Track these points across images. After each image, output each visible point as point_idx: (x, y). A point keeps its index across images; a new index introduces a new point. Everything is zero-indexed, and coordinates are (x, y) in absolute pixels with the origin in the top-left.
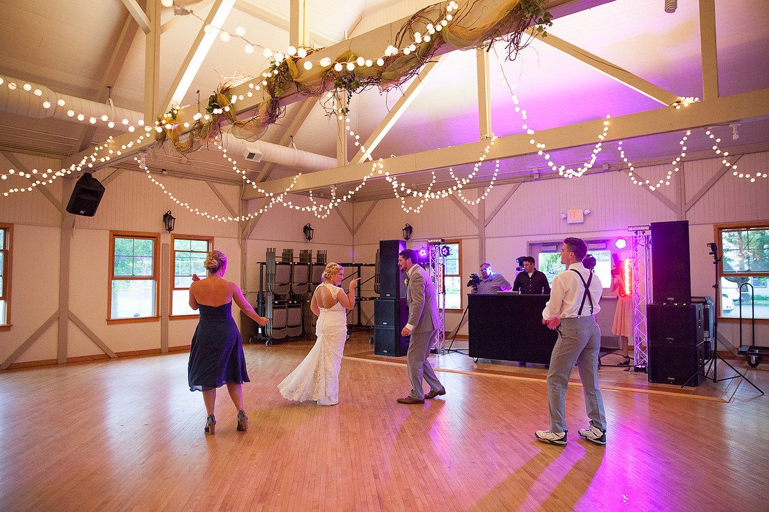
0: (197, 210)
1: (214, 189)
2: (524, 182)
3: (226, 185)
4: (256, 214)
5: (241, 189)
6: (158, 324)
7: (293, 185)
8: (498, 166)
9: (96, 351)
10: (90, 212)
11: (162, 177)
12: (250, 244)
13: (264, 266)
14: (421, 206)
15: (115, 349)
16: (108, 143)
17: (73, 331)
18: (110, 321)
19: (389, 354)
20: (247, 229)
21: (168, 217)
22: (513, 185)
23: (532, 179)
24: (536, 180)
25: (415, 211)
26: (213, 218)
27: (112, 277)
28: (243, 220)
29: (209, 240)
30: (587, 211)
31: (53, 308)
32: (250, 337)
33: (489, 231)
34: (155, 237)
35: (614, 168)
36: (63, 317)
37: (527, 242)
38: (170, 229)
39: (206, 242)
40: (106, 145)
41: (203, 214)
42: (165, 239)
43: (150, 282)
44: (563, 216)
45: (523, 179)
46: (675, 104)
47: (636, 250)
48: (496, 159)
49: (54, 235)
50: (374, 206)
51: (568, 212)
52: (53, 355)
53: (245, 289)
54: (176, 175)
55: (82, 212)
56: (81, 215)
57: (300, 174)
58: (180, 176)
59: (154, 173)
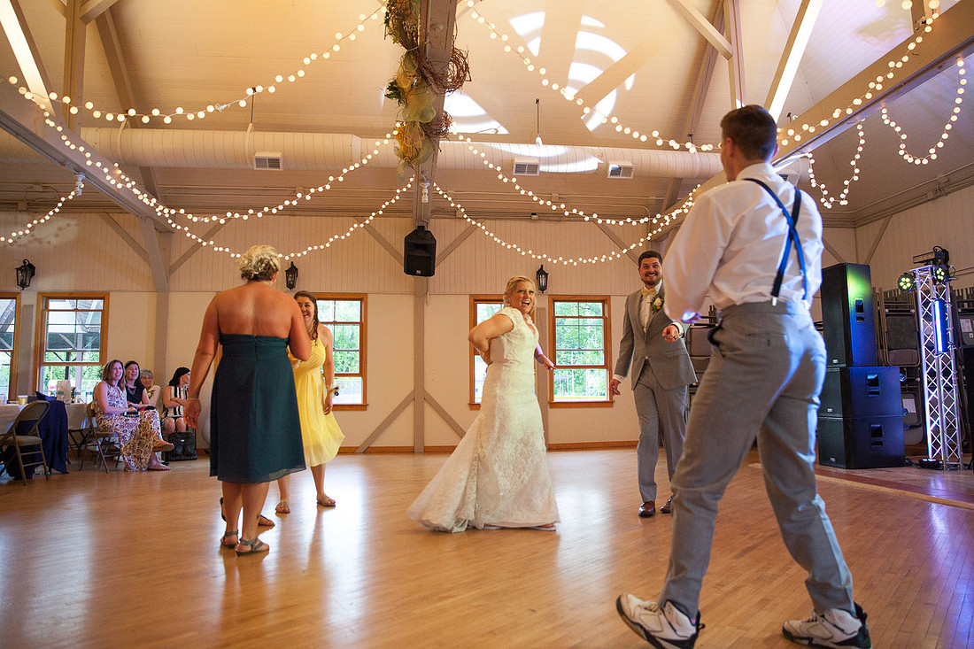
0: (531, 252)
1: (606, 232)
7: (687, 203)
10: (428, 271)
11: (533, 224)
14: (847, 191)
16: (411, 183)
17: (430, 416)
19: (837, 463)
21: (540, 273)
26: (556, 262)
28: (603, 260)
29: (604, 300)
31: (408, 387)
36: (419, 398)
38: (542, 288)
39: (600, 304)
40: (409, 186)
49: (409, 301)
50: (885, 227)
52: (408, 442)
54: (551, 218)
55: (418, 272)
56: (419, 275)
57: (699, 186)
58: (556, 219)
59: (522, 220)
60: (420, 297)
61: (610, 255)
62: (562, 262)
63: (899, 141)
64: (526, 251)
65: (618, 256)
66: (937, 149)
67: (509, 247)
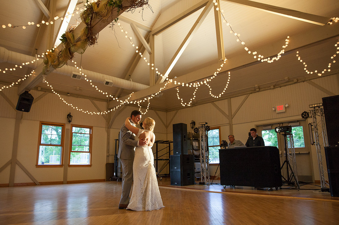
0: (77, 108)
1: (94, 103)
2: (251, 93)
3: (100, 102)
4: (109, 111)
5: (107, 104)
6: (62, 169)
7: (129, 98)
8: (229, 75)
9: (29, 181)
10: (27, 110)
11: (67, 97)
12: (112, 131)
13: (117, 141)
14: (191, 102)
15: (39, 180)
16: (32, 74)
17: (18, 171)
18: (37, 166)
19: (178, 184)
20: (110, 123)
21: (69, 116)
22: (245, 96)
23: (255, 91)
24: (258, 91)
25: (188, 105)
26: (85, 112)
27: (40, 144)
28: (102, 114)
29: (91, 128)
30: (287, 106)
31: (9, 158)
32: (111, 177)
33: (234, 121)
34: (62, 126)
35: (300, 81)
36: (14, 162)
37: (255, 125)
38: (70, 121)
39: (89, 129)
40: (31, 75)
41: (80, 110)
42: (68, 126)
43: (60, 148)
44: (273, 109)
45: (251, 92)
46: (329, 22)
47: (315, 118)
48: (228, 71)
50: (176, 113)
51: (276, 107)
52: (7, 182)
53: (108, 153)
54: (75, 96)
55: (23, 110)
56: (23, 111)
57: (133, 93)
58: (76, 96)
59: (64, 95)
60: (19, 120)
61: (104, 112)
62: (87, 113)
63: (210, 90)
64: (75, 107)
65: (107, 113)
66: (222, 94)
67: (69, 105)
